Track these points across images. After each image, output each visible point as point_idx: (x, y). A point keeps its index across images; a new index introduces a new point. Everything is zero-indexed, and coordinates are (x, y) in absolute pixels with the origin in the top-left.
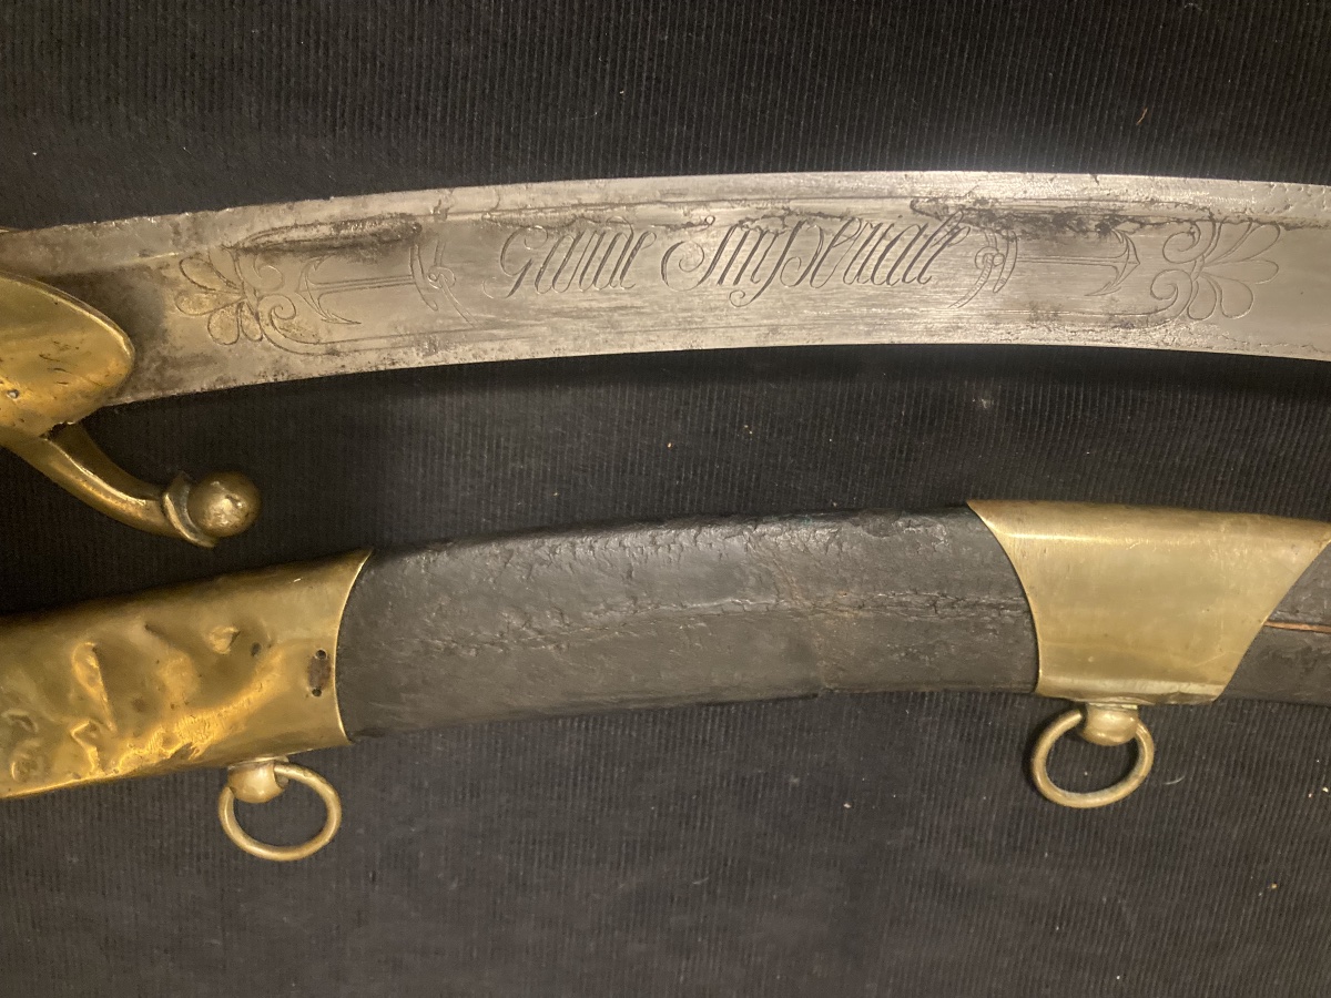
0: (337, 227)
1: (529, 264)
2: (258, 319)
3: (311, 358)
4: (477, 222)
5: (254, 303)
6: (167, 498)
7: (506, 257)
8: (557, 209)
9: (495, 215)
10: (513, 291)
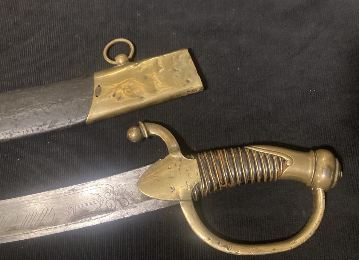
0: (91, 219)
1: (48, 215)
2: (114, 192)
3: (102, 183)
4: (58, 225)
5: (114, 196)
6: (147, 136)
7: (53, 216)
8: (40, 231)
9: (54, 227)
10: (53, 207)
